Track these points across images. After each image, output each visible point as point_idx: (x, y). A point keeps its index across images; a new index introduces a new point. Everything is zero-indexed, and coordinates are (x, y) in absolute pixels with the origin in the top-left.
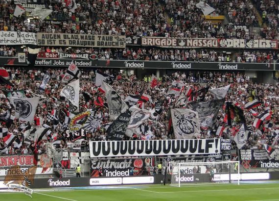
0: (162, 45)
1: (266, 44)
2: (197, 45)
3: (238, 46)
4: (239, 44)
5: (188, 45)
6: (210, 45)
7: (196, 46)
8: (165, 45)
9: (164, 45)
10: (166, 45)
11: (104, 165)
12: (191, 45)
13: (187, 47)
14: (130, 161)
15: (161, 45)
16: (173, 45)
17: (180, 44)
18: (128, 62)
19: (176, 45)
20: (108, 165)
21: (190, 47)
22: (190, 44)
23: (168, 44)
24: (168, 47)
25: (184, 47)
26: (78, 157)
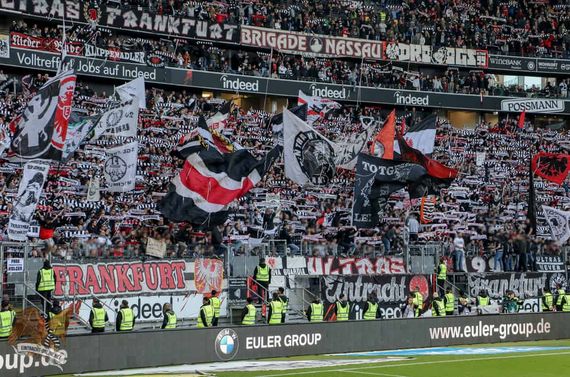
0: (280, 47)
1: (468, 58)
2: (343, 52)
3: (419, 60)
4: (421, 55)
5: (327, 51)
6: (366, 54)
7: (341, 54)
8: (285, 46)
9: (282, 48)
10: (287, 49)
12: (333, 52)
13: (325, 56)
14: (403, 280)
15: (277, 47)
16: (300, 48)
17: (312, 47)
18: (228, 78)
19: (304, 49)
20: (357, 291)
21: (331, 56)
22: (330, 50)
23: (290, 47)
24: (290, 52)
25: (320, 55)
26: (281, 271)
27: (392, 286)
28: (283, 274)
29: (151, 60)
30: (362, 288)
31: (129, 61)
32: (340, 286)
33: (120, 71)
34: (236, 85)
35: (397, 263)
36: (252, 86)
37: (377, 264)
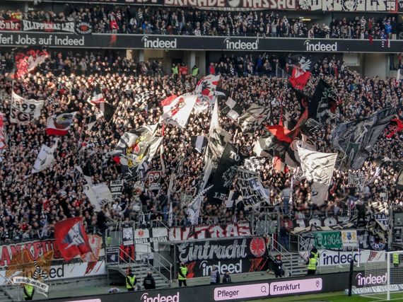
0: (200, 5)
1: (378, 4)
2: (260, 5)
3: (330, 9)
4: (332, 4)
5: (245, 5)
6: (282, 5)
7: (258, 7)
8: (205, 4)
9: (203, 6)
10: (208, 6)
11: (200, 252)
12: (250, 5)
13: (242, 9)
14: (244, 242)
15: (197, 5)
16: (219, 4)
17: (230, 3)
18: (149, 38)
19: (223, 5)
20: (205, 252)
21: (248, 9)
22: (248, 4)
23: (210, 4)
24: (209, 8)
25: (238, 9)
26: (148, 239)
27: (234, 247)
28: (149, 241)
29: (80, 28)
30: (209, 249)
31: (61, 31)
32: (191, 249)
33: (53, 41)
34: (156, 44)
35: (244, 228)
36: (171, 43)
37: (227, 229)
